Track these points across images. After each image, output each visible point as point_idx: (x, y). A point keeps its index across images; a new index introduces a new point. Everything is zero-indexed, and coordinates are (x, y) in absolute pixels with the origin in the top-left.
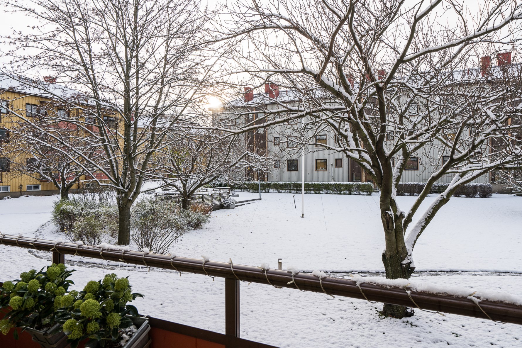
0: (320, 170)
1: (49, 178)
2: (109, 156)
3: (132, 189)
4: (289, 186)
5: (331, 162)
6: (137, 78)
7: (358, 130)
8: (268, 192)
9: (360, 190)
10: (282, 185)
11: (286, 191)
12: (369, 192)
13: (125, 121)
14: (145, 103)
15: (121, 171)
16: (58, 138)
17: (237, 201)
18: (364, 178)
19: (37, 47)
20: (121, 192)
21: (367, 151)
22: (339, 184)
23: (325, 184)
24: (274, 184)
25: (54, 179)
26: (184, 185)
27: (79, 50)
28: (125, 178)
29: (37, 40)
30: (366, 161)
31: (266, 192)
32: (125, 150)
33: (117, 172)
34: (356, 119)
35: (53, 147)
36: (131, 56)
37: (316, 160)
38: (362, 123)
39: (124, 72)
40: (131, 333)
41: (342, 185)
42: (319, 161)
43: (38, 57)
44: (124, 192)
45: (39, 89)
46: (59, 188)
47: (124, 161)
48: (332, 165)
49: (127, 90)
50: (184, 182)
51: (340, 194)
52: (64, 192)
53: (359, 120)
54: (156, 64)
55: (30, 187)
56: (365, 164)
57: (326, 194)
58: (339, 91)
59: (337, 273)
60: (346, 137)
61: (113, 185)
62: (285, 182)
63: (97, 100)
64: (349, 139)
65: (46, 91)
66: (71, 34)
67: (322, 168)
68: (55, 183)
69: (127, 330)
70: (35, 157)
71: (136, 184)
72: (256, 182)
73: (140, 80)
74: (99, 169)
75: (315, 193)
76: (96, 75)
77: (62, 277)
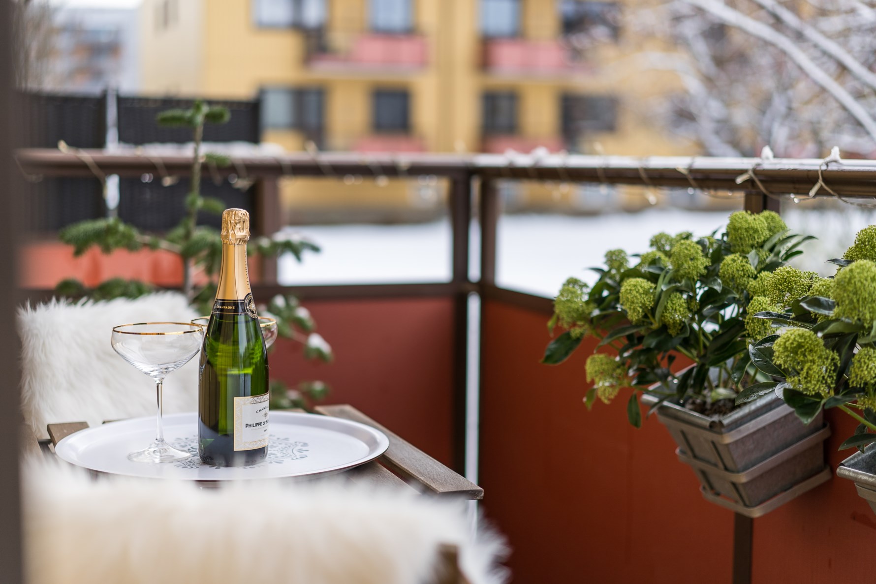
77: (771, 250)
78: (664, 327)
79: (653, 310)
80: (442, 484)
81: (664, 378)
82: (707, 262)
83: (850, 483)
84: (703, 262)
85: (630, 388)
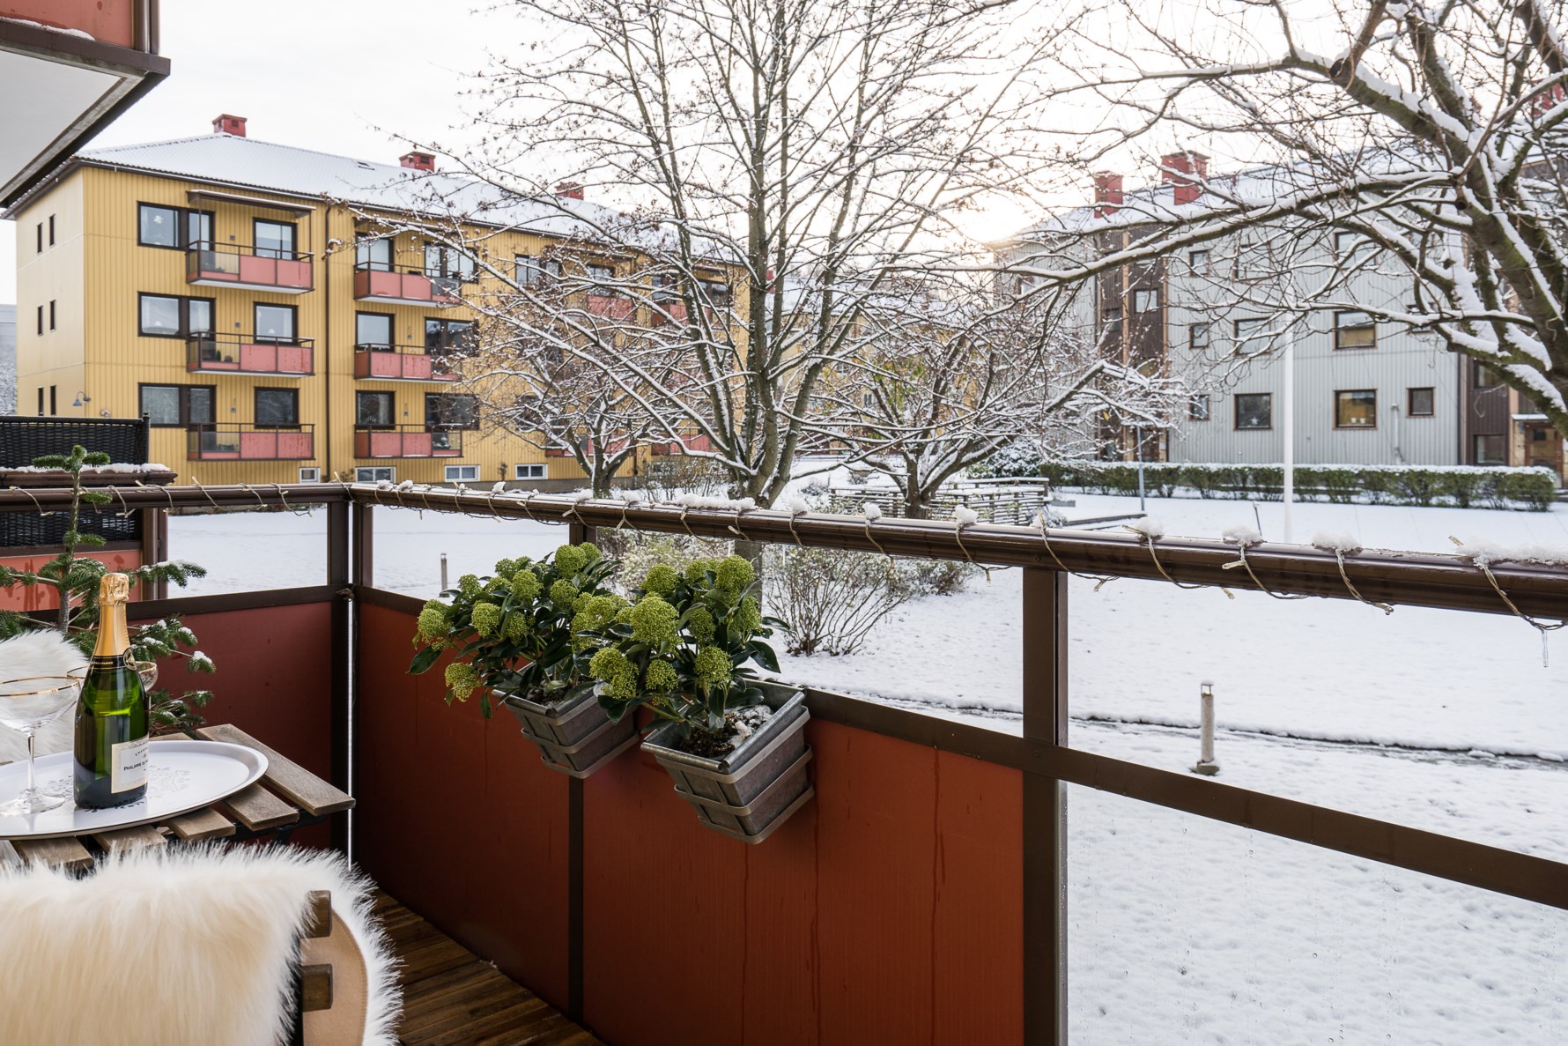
0: (1352, 427)
1: (566, 445)
2: (710, 377)
3: (767, 469)
4: (1239, 479)
5: (1391, 398)
6: (785, 157)
7: (1494, 244)
8: (1169, 496)
9: (1501, 494)
10: (1217, 474)
11: (1231, 494)
12: (1541, 500)
13: (753, 278)
14: (801, 229)
15: (740, 417)
16: (588, 331)
17: (1070, 519)
18: (1518, 453)
19: (541, 96)
20: (741, 476)
21: (1530, 320)
22: (1422, 473)
23: (1369, 473)
24: (1188, 471)
25: (577, 448)
26: (912, 467)
27: (637, 93)
28: (749, 437)
29: (540, 78)
30: (1527, 359)
31: (1162, 495)
32: (750, 361)
33: (731, 421)
34: (1489, 207)
35: (575, 351)
36: (769, 94)
37: (1338, 393)
38: (1512, 219)
39: (750, 144)
40: (758, 722)
41: (1434, 476)
42: (1348, 396)
43: (543, 121)
44: (748, 477)
45: (545, 203)
46: (588, 471)
47: (748, 392)
48: (1394, 408)
49: (759, 193)
50: (912, 457)
51: (1427, 504)
52: (601, 481)
53: (1497, 208)
54: (834, 112)
55: (522, 470)
56: (1523, 371)
57: (1373, 503)
58: (1421, 113)
59: (1412, 748)
60: (1447, 287)
61: (718, 457)
62: (1227, 466)
63: (680, 222)
64: (1458, 291)
65: (560, 208)
66: (620, 50)
67: (1358, 421)
68: (580, 459)
69: (748, 714)
70: (535, 391)
71: (779, 456)
72: (1130, 464)
73: (791, 164)
74: (685, 413)
75: (1333, 501)
76: (679, 157)
77: (589, 573)
78: (508, 640)
79: (499, 628)
80: (317, 799)
81: (509, 677)
82: (541, 586)
83: (650, 754)
84: (537, 586)
85: (482, 688)
